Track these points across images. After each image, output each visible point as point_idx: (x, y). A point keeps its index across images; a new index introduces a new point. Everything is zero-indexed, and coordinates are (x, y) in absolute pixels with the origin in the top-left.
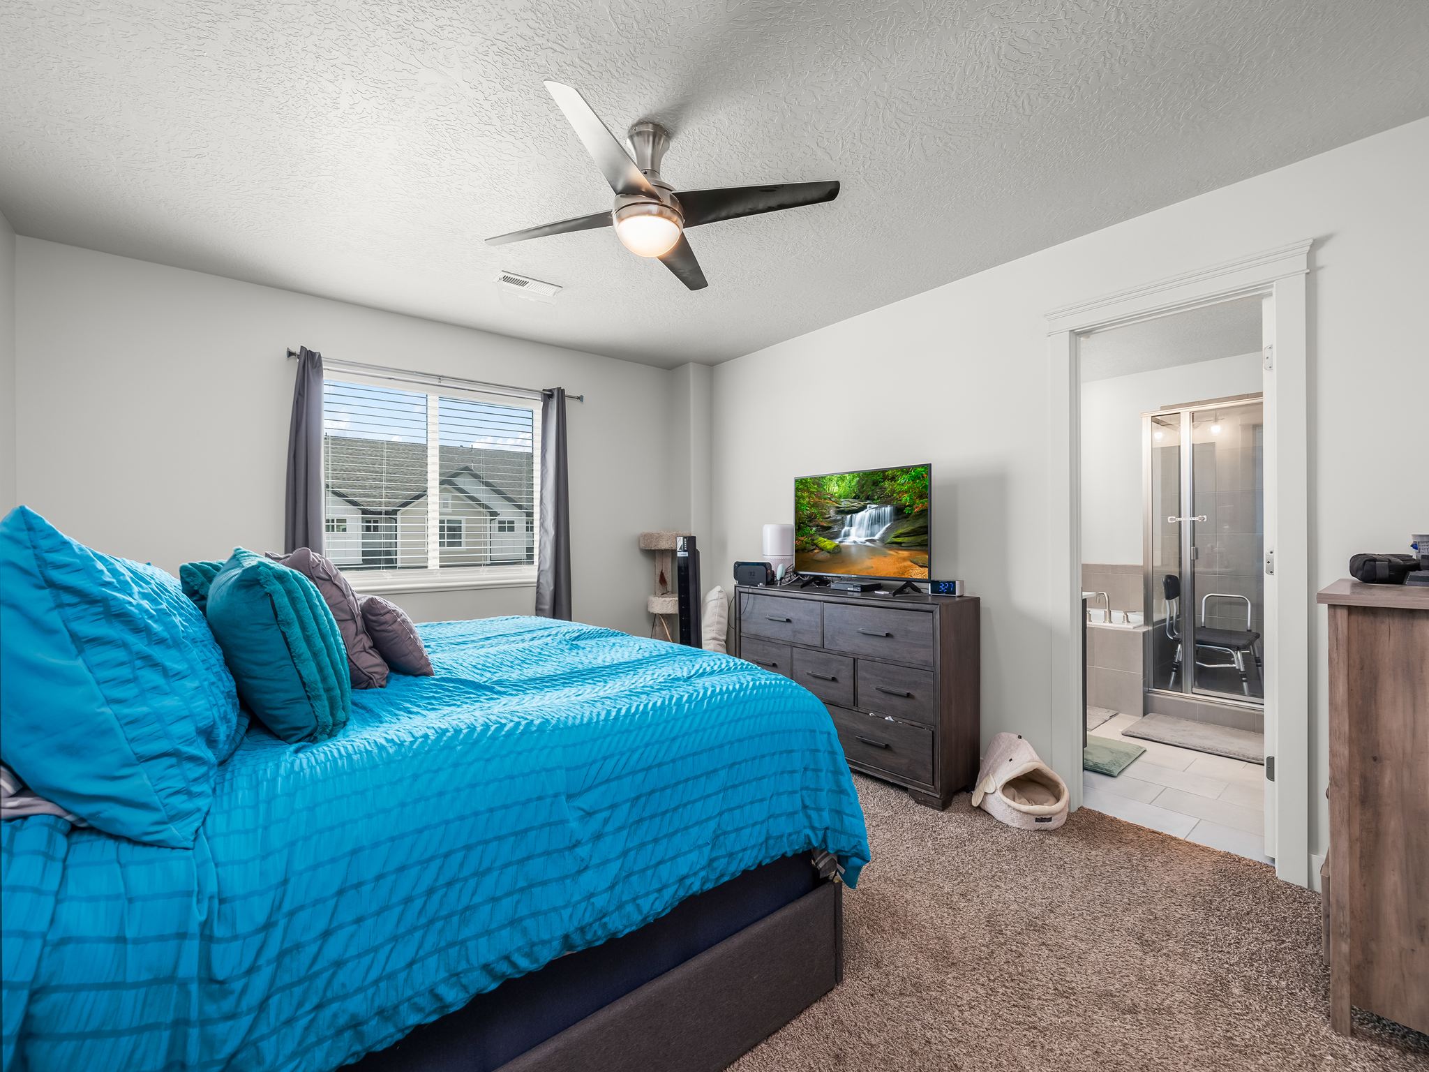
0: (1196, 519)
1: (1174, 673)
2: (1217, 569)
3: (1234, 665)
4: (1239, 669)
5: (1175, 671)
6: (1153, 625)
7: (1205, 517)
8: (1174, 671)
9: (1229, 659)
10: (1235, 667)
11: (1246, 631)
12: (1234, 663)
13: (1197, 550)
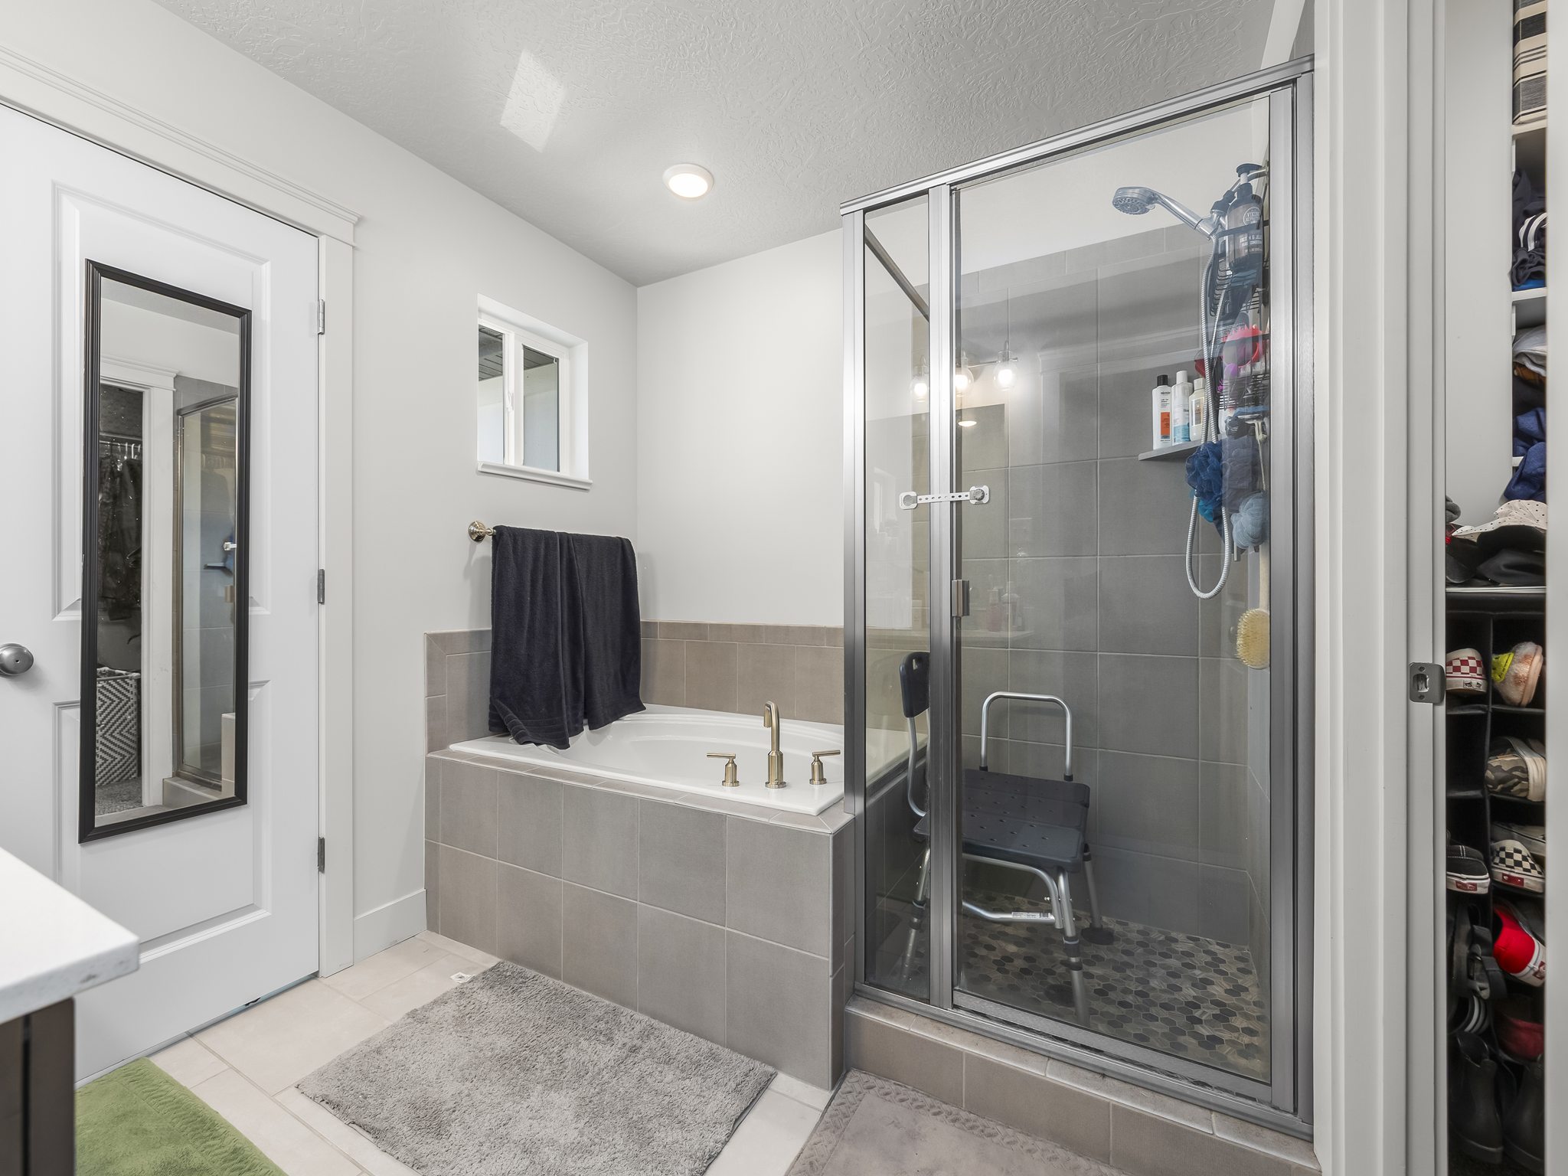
0: (964, 496)
1: (913, 933)
2: (1010, 634)
3: (1051, 917)
4: (1063, 931)
5: (918, 927)
6: (867, 794)
7: (985, 488)
8: (913, 925)
9: (1037, 897)
10: (1051, 925)
11: (1061, 779)
12: (1051, 911)
13: (966, 586)
